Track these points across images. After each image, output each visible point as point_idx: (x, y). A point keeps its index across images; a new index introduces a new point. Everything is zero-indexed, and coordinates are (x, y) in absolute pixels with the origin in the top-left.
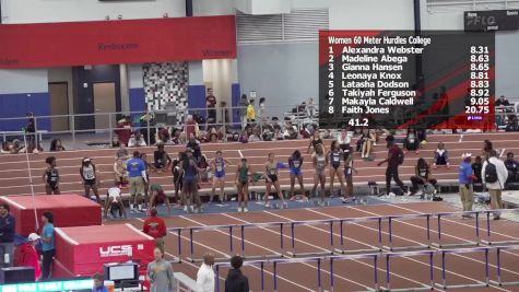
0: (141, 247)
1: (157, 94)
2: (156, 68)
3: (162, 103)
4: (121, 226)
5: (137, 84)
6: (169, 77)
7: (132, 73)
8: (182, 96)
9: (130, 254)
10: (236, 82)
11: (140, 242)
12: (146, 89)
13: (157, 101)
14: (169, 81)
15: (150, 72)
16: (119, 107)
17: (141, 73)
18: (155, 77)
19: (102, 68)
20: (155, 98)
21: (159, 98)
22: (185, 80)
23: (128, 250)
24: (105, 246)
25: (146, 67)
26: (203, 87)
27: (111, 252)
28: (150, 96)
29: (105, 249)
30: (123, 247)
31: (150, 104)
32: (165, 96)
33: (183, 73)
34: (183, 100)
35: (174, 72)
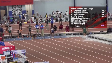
2: (15, 7)
3: (16, 14)
5: (10, 10)
7: (9, 8)
9: (9, 49)
10: (33, 10)
11: (11, 46)
12: (13, 11)
14: (18, 9)
15: (14, 7)
17: (11, 8)
18: (15, 9)
20: (15, 13)
21: (16, 13)
22: (22, 9)
24: (3, 47)
26: (26, 11)
32: (17, 13)
33: (21, 8)
34: (21, 14)
35: (19, 7)
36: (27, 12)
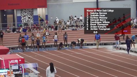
0: (20, 60)
1: (25, 18)
2: (24, 11)
4: (15, 54)
5: (19, 15)
6: (28, 13)
7: (18, 12)
8: (32, 18)
9: (17, 62)
10: (47, 14)
11: (20, 59)
12: (22, 16)
13: (25, 20)
14: (28, 14)
15: (23, 12)
16: (14, 21)
17: (20, 12)
18: (24, 13)
19: (9, 10)
20: (24, 19)
21: (25, 19)
22: (33, 14)
23: (17, 61)
24: (10, 60)
25: (22, 10)
26: (37, 16)
27: (12, 62)
28: (23, 18)
29: (10, 61)
30: (15, 60)
31: (23, 21)
32: (27, 18)
33: (32, 12)
34: (32, 19)
35: (30, 11)
36: (39, 17)
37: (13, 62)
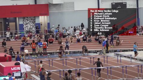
1: (27, 25)
2: (27, 18)
3: (28, 28)
5: (21, 23)
7: (20, 20)
8: (34, 26)
10: (49, 22)
12: (24, 24)
14: (30, 22)
16: (16, 29)
17: (23, 20)
18: (26, 21)
19: (12, 18)
21: (27, 27)
22: (35, 22)
23: (19, 68)
24: (13, 67)
25: (24, 18)
28: (25, 26)
29: (13, 68)
30: (17, 67)
31: (25, 28)
32: (29, 26)
33: (34, 20)
35: (32, 19)
36: (41, 24)
37: (16, 69)
